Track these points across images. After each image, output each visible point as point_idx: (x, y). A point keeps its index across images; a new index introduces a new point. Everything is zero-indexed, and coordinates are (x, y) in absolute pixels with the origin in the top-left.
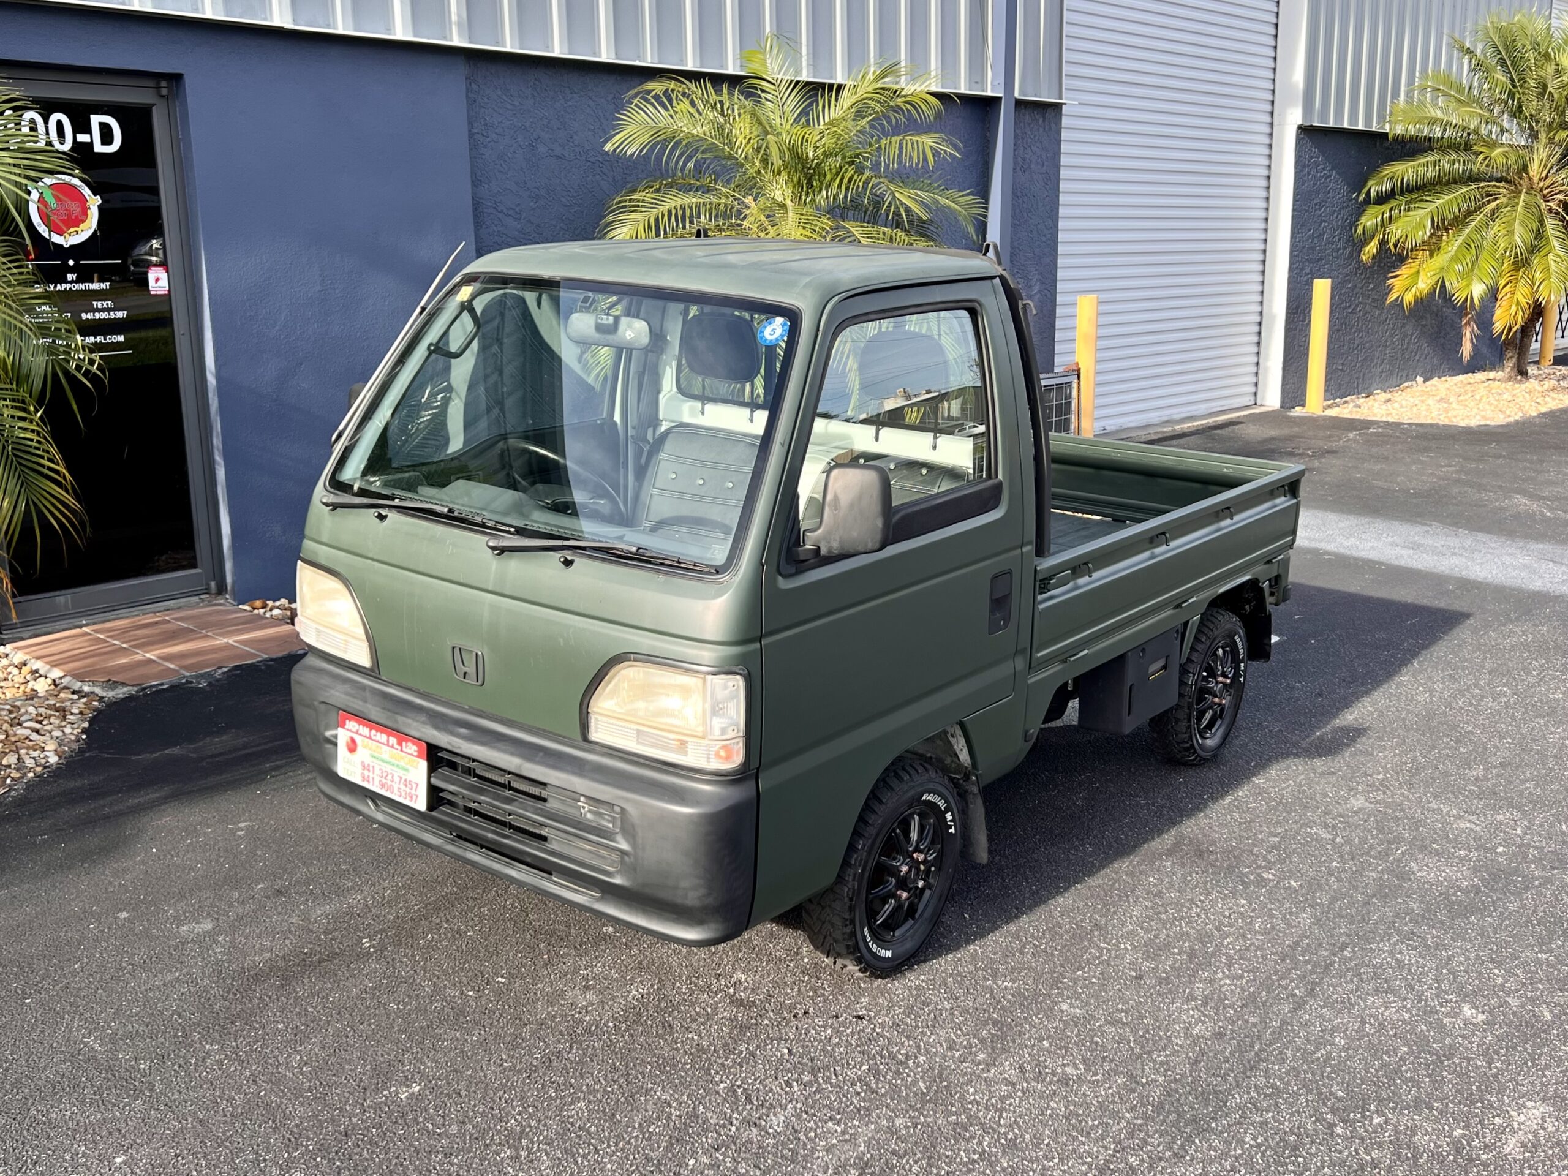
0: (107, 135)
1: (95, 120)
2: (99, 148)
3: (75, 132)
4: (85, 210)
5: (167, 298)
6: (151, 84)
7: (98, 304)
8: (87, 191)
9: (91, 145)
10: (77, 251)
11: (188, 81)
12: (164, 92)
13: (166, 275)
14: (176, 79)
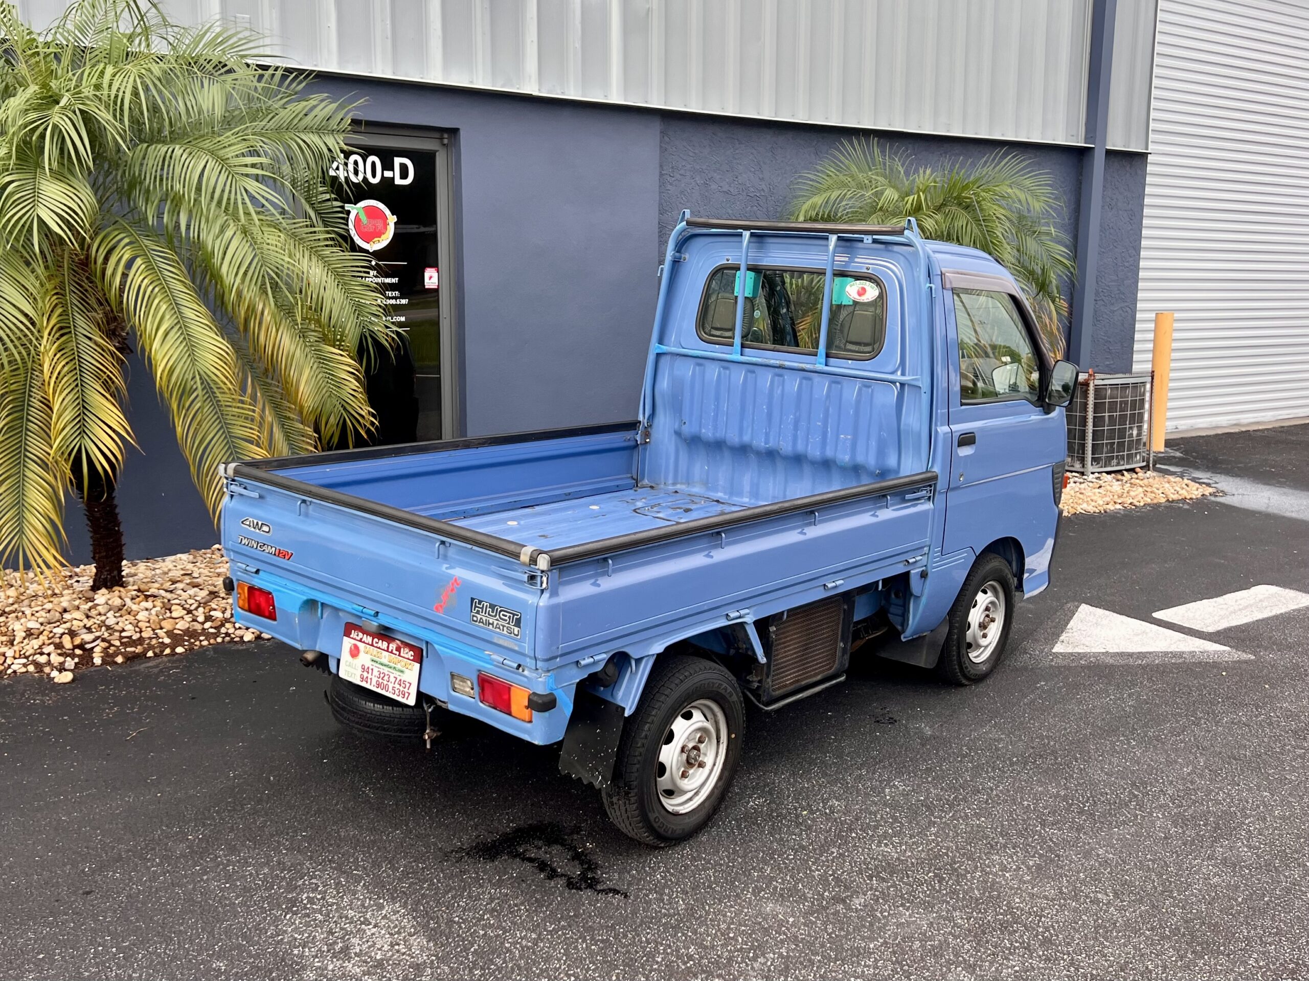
0: (404, 174)
1: (398, 161)
2: (398, 181)
3: (383, 169)
4: (386, 225)
5: (436, 291)
6: (437, 135)
7: (389, 293)
8: (387, 212)
9: (393, 178)
10: (377, 254)
11: (462, 133)
12: (446, 141)
13: (437, 274)
14: (454, 132)
